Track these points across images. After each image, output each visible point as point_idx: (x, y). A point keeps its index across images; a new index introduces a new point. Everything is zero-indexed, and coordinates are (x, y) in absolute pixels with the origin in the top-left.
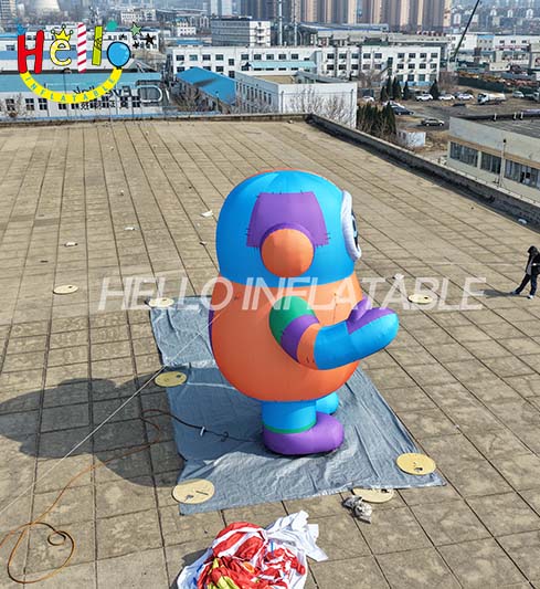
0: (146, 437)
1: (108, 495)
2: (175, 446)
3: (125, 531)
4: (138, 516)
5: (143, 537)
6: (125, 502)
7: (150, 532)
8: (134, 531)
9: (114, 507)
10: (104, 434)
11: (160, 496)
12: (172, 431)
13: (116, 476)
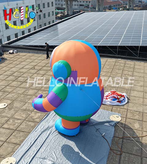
0: (123, 141)
1: (139, 126)
2: (115, 134)
3: (136, 116)
4: (131, 118)
5: (132, 113)
6: (134, 123)
7: (130, 113)
8: (133, 115)
9: (137, 122)
10: (137, 149)
11: (125, 121)
12: (113, 140)
13: (135, 131)
